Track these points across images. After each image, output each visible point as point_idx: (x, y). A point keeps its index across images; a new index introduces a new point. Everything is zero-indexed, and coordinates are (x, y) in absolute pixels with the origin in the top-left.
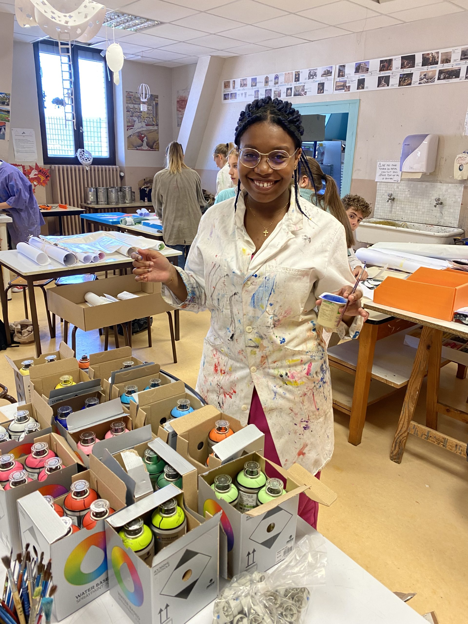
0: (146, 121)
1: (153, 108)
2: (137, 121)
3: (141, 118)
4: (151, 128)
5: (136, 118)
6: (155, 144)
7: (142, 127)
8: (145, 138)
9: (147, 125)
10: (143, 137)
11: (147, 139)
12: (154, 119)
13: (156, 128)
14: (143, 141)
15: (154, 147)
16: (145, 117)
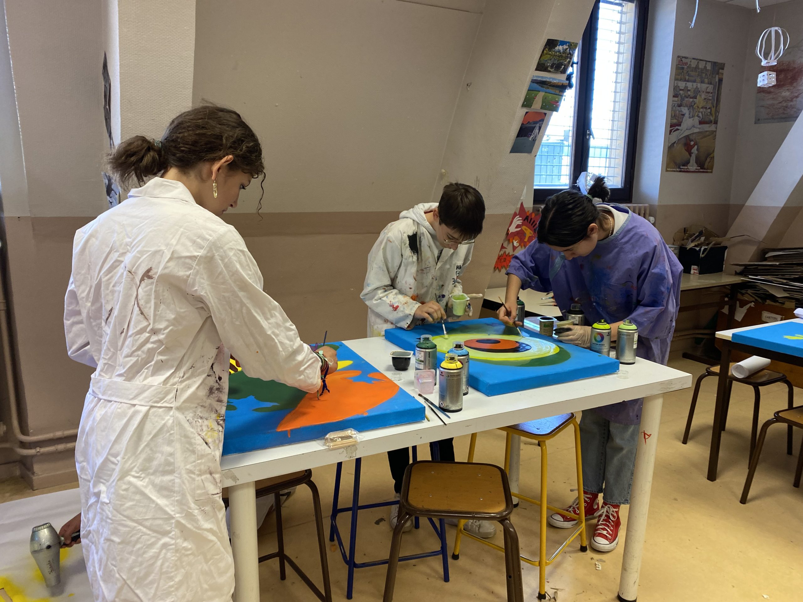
0: (700, 115)
1: (714, 88)
2: (687, 115)
3: (693, 109)
4: (706, 127)
5: (686, 108)
6: (708, 160)
7: (694, 126)
8: (696, 147)
9: (701, 123)
10: (693, 147)
11: (698, 150)
12: (713, 110)
13: (712, 127)
14: (690, 154)
15: (706, 166)
16: (700, 107)
